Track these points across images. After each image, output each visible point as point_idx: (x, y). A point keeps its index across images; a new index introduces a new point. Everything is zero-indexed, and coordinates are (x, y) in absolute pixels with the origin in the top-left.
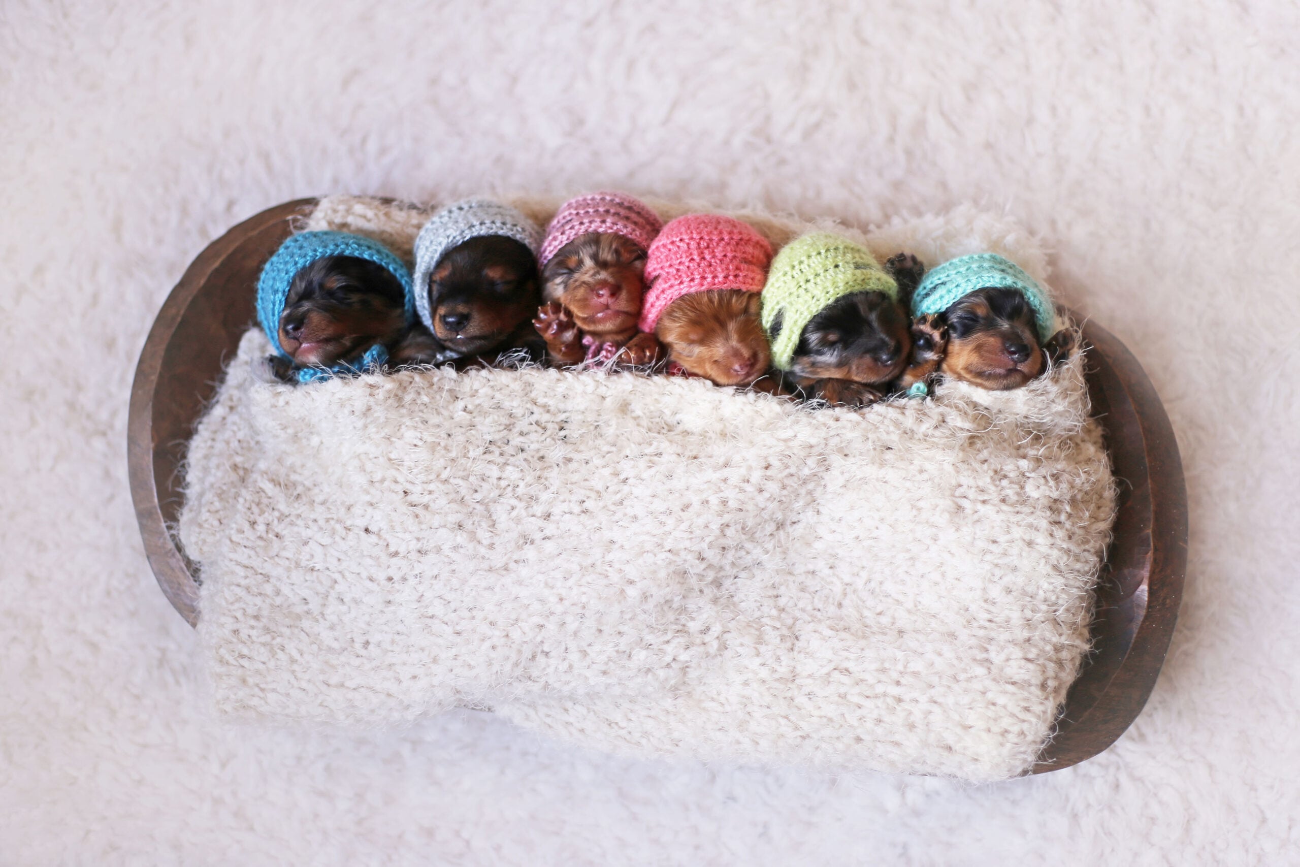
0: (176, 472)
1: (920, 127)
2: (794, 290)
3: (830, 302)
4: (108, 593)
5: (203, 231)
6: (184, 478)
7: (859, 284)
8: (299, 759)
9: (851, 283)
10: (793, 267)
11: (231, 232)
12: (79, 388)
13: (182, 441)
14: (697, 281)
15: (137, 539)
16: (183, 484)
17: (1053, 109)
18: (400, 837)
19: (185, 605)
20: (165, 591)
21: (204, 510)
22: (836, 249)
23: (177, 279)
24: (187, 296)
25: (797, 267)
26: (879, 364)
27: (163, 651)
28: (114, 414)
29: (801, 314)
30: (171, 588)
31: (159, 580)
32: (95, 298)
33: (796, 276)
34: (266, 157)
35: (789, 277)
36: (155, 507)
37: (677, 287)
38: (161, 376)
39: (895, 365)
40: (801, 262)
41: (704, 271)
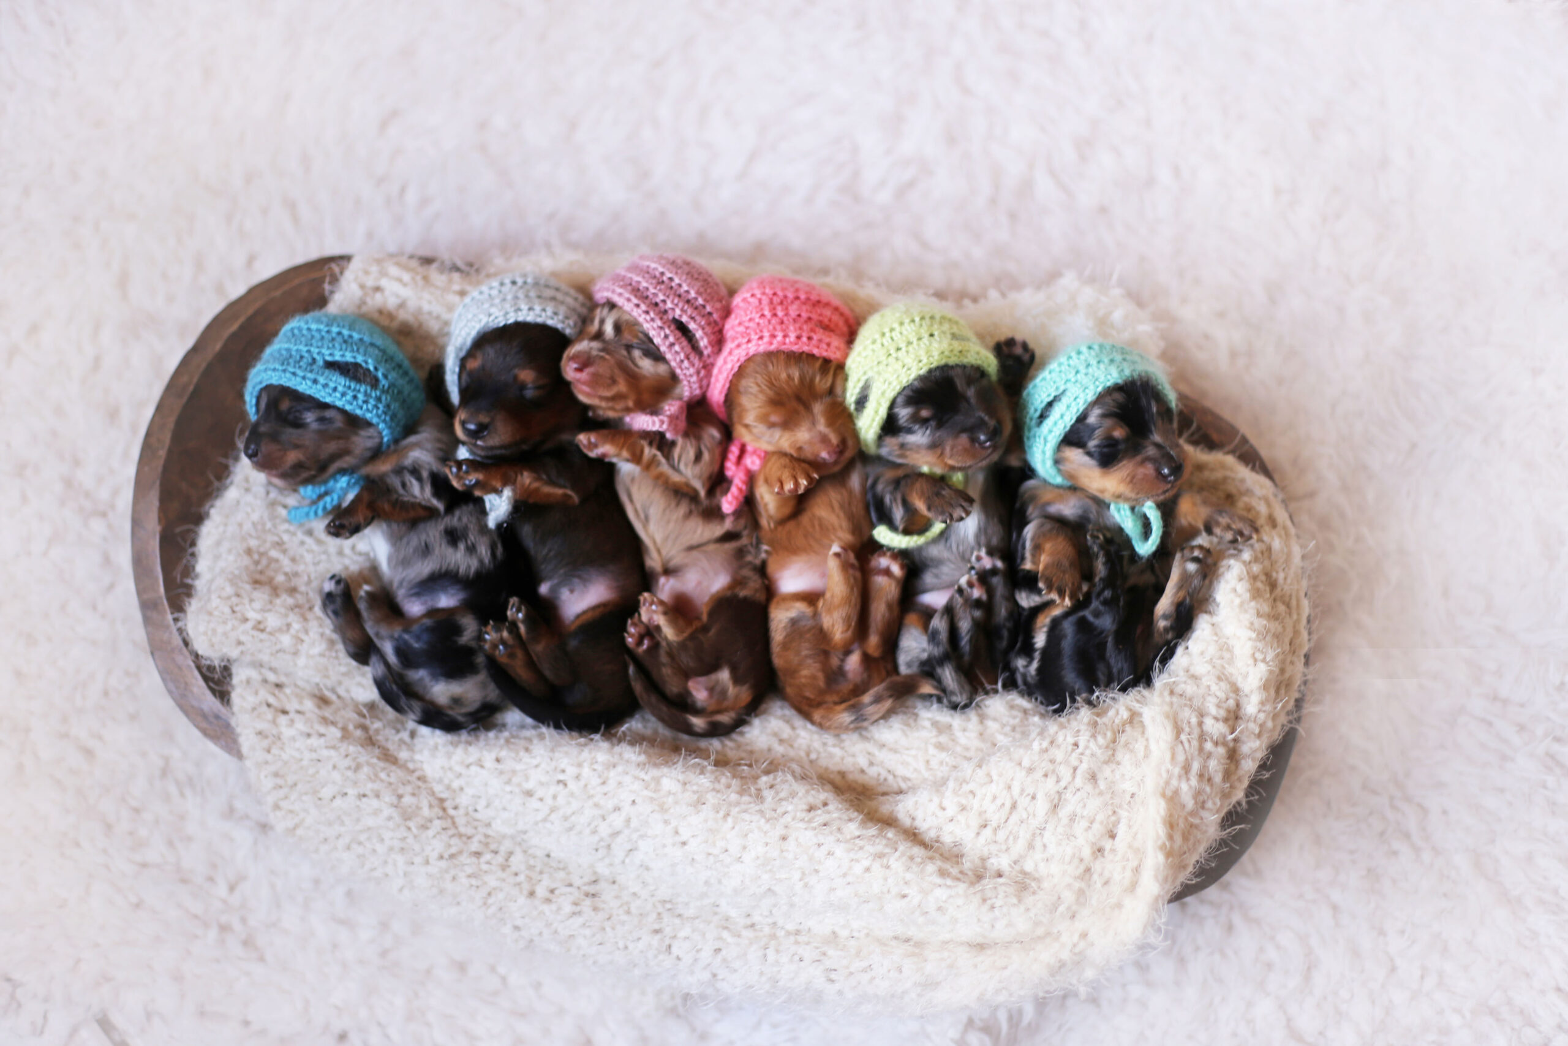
0: (184, 561)
1: (1026, 187)
2: (883, 358)
3: (923, 372)
4: (106, 693)
5: (220, 289)
6: (194, 568)
7: (955, 355)
8: (317, 882)
9: (947, 353)
10: (883, 334)
11: (252, 291)
12: (77, 463)
13: (191, 526)
14: (766, 340)
15: (140, 633)
16: (192, 575)
17: (1176, 171)
18: (428, 971)
19: (193, 707)
20: (170, 692)
21: (214, 596)
22: (932, 318)
23: (190, 343)
24: (201, 362)
25: (888, 335)
26: (977, 445)
27: (167, 759)
28: (116, 492)
29: (890, 384)
30: (177, 688)
31: (164, 680)
32: (97, 362)
33: (886, 344)
34: (291, 206)
35: (878, 345)
36: (160, 598)
37: (744, 347)
38: (170, 452)
39: (995, 447)
40: (892, 330)
41: (775, 329)
